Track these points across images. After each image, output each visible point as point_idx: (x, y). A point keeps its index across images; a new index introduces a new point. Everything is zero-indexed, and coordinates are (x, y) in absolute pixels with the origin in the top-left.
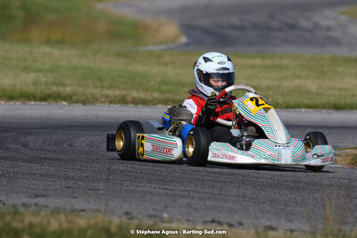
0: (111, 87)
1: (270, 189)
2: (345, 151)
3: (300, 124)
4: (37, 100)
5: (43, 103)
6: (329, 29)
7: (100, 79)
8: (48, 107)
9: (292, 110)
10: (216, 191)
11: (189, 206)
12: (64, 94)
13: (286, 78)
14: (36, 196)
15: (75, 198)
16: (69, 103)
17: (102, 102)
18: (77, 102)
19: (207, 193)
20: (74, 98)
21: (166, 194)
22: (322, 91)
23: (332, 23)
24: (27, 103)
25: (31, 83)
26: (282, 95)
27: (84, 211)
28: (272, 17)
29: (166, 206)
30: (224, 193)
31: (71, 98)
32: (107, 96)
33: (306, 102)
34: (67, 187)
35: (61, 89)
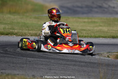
0: (32, 30)
1: (84, 67)
2: (113, 53)
3: (99, 43)
4: (5, 35)
5: (7, 36)
6: (114, 7)
7: (28, 27)
8: (9, 37)
9: (97, 38)
10: (65, 68)
11: (55, 73)
12: (15, 33)
13: (96, 26)
14: (2, 70)
15: (16, 70)
16: (16, 36)
17: (28, 36)
18: (19, 35)
19: (62, 68)
20: (18, 34)
21: (48, 69)
22: (109, 31)
23: (115, 5)
24: (1, 36)
25: (3, 29)
26: (94, 33)
27: (18, 75)
28: (93, 3)
29: (47, 73)
30: (68, 68)
31: (17, 34)
32: (30, 33)
33: (102, 35)
34: (13, 66)
35: (13, 31)
